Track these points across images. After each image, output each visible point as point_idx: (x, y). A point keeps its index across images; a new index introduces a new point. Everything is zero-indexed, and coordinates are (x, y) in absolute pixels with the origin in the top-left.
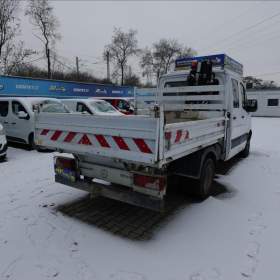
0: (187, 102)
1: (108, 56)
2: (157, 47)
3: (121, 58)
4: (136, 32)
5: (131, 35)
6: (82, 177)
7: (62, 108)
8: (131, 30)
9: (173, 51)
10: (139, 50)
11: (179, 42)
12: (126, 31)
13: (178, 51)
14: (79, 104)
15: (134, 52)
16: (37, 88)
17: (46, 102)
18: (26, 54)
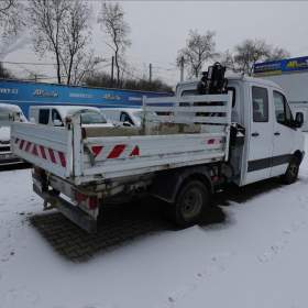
0: (198, 114)
1: (182, 61)
2: (240, 49)
3: (196, 63)
4: (214, 34)
5: (208, 37)
6: (50, 188)
7: (99, 117)
8: (208, 32)
9: (260, 54)
10: (217, 54)
11: (267, 43)
12: (202, 33)
13: (265, 54)
14: (123, 113)
15: (211, 56)
16: (90, 96)
17: (83, 111)
18: (96, 62)
